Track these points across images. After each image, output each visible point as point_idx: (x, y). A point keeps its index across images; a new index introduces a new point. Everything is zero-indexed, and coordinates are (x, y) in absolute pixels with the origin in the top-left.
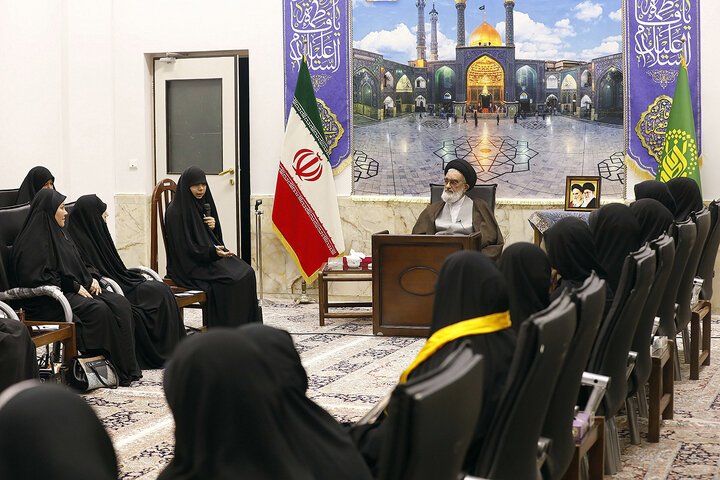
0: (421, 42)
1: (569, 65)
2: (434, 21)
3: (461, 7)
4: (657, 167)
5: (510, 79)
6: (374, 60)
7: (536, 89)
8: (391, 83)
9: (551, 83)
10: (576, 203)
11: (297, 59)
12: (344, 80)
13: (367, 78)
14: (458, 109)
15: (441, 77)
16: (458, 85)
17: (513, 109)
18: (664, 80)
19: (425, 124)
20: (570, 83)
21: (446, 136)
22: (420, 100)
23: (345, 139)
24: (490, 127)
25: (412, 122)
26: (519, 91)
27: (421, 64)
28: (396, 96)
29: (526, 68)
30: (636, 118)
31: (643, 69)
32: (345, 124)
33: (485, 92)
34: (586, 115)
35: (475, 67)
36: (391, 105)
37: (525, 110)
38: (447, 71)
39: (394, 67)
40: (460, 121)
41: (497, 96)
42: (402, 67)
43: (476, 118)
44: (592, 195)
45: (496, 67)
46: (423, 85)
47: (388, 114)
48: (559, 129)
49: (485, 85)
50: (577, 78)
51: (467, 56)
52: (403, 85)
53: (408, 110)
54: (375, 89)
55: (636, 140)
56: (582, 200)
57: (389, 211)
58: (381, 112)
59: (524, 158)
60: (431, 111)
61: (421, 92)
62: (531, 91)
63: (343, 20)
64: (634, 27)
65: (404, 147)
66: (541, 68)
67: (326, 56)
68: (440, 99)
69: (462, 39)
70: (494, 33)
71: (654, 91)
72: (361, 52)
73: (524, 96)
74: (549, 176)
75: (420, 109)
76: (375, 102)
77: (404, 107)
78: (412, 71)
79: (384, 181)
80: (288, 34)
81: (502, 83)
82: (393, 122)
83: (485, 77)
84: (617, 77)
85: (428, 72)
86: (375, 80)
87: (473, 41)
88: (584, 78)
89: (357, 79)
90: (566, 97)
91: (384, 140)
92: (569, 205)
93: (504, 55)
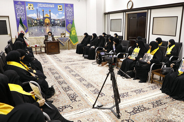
0: (38, 16)
1: (58, 20)
2: (39, 13)
3: (43, 11)
4: (70, 32)
5: (51, 21)
6: (30, 18)
7: (54, 23)
8: (34, 21)
9: (56, 22)
10: (62, 37)
11: (18, 18)
12: (26, 21)
13: (30, 21)
14: (44, 25)
15: (41, 21)
16: (44, 22)
17: (51, 25)
18: (70, 22)
19: (39, 27)
20: (58, 22)
21: (42, 29)
22: (38, 24)
23: (27, 29)
24: (48, 27)
25: (37, 27)
26: (52, 23)
27: (38, 19)
28: (35, 23)
29: (53, 20)
30: (67, 26)
31: (67, 20)
32: (27, 27)
33: (47, 23)
34: (61, 26)
35: (46, 20)
36: (34, 25)
37: (53, 25)
38: (42, 20)
39: (34, 19)
40: (44, 27)
41: (49, 24)
42: (35, 19)
43: (46, 26)
44: (64, 36)
45: (49, 20)
46: (38, 22)
47: (33, 26)
48: (57, 28)
49: (47, 22)
50: (59, 21)
51: (44, 18)
52: (35, 22)
53: (37, 25)
54: (31, 22)
55: (67, 29)
56: (63, 36)
57: (35, 39)
58: (32, 25)
59: (53, 31)
60: (40, 25)
61: (38, 23)
62: (53, 23)
63: (25, 12)
64: (66, 15)
65: (36, 30)
66: (55, 20)
67: (23, 17)
68: (41, 24)
69: (44, 16)
70: (48, 15)
71: (69, 23)
72: (29, 17)
73: (52, 24)
74: (57, 33)
75: (38, 25)
76: (31, 24)
77: (36, 25)
78: (37, 20)
79: (34, 35)
80: (16, 14)
81: (49, 22)
82: (34, 27)
83: (47, 21)
84: (64, 21)
85: (39, 20)
86: (31, 21)
87: (45, 16)
88: (60, 21)
89: (28, 21)
90: (58, 24)
91: (33, 29)
92: (61, 37)
93: (50, 18)
